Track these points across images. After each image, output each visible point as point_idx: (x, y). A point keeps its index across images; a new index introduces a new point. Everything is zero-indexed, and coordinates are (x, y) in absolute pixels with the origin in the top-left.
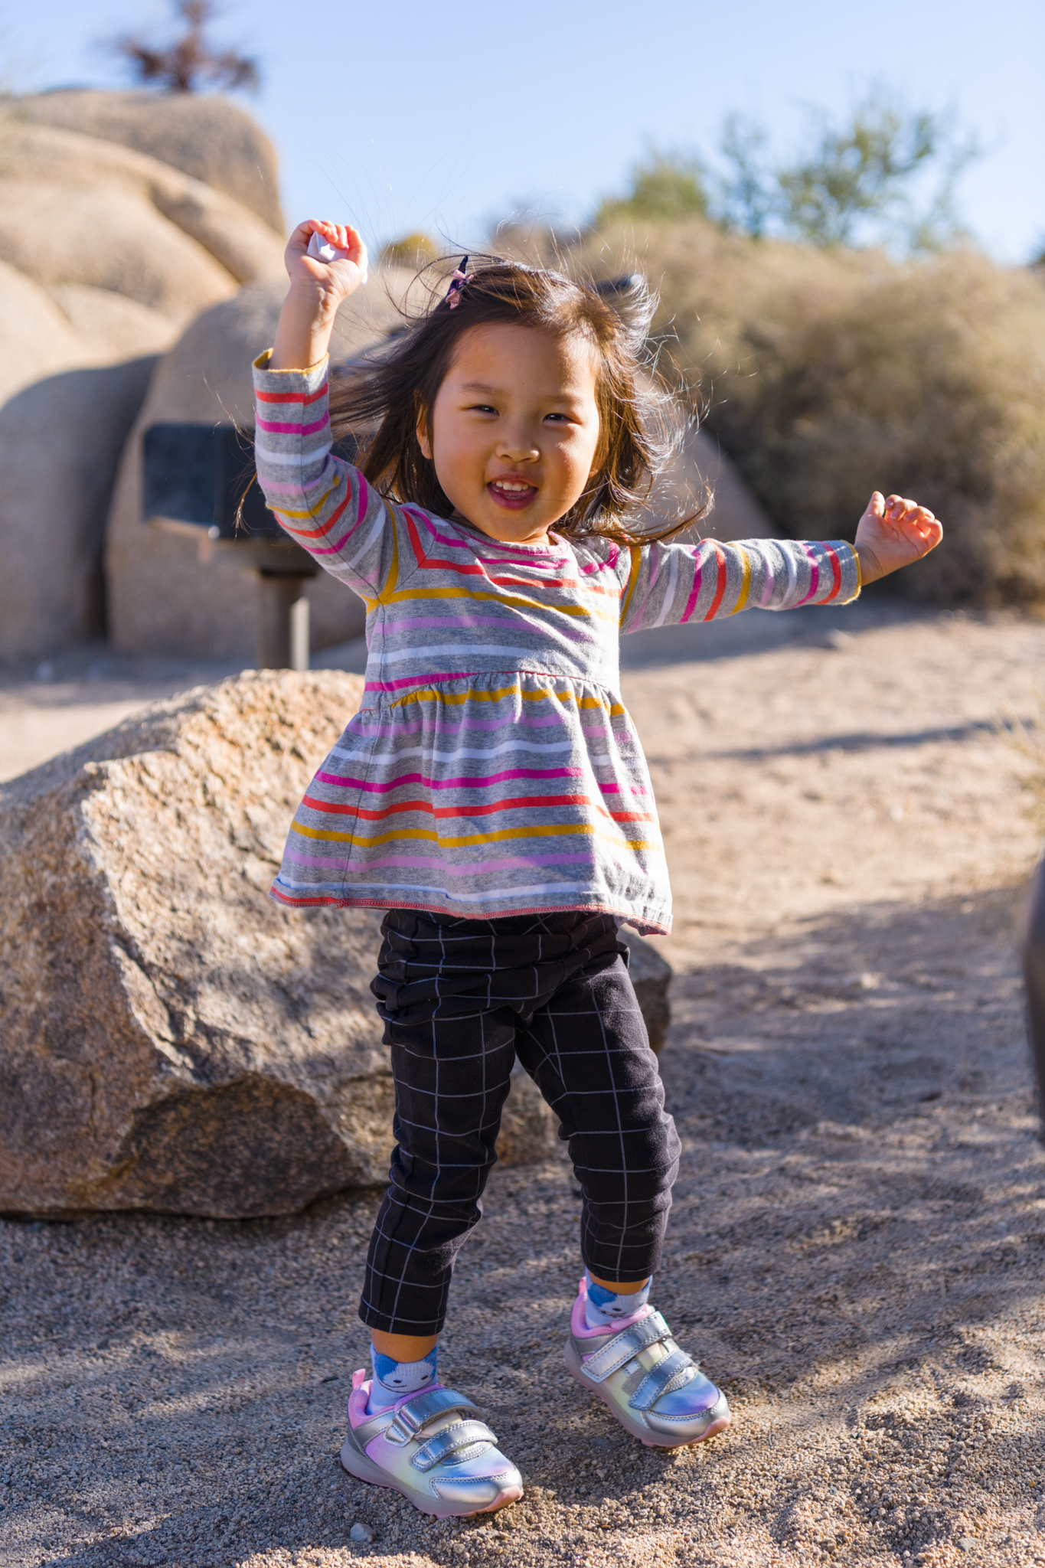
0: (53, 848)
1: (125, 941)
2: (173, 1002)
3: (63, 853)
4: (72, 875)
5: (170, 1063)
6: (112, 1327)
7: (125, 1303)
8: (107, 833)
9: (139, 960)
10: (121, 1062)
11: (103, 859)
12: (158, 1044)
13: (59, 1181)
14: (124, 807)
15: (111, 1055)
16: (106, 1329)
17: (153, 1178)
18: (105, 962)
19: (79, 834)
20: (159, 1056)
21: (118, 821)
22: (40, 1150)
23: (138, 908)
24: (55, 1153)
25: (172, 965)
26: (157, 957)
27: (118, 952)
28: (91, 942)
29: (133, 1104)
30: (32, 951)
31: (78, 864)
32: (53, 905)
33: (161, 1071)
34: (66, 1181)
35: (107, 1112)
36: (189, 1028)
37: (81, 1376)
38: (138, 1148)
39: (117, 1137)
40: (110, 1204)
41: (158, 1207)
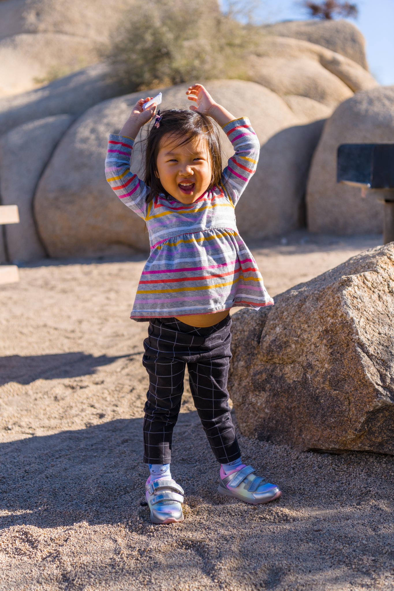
0: (332, 309)
1: (362, 345)
2: (382, 370)
3: (336, 311)
4: (340, 319)
5: (381, 394)
6: (361, 497)
7: (365, 488)
8: (353, 303)
9: (367, 353)
10: (361, 393)
11: (352, 314)
12: (377, 387)
13: (336, 438)
14: (359, 293)
15: (357, 390)
16: (358, 498)
17: (373, 439)
18: (354, 354)
19: (342, 304)
20: (378, 391)
21: (357, 298)
22: (328, 426)
23: (366, 333)
24: (334, 427)
25: (380, 355)
26: (374, 352)
27: (359, 350)
28: (348, 345)
29: (366, 410)
30: (323, 348)
31: (342, 315)
32: (332, 331)
33: (378, 397)
34: (339, 439)
35: (355, 412)
36: (388, 381)
37: (352, 516)
38: (367, 427)
39: (360, 422)
40: (356, 448)
41: (375, 451)
